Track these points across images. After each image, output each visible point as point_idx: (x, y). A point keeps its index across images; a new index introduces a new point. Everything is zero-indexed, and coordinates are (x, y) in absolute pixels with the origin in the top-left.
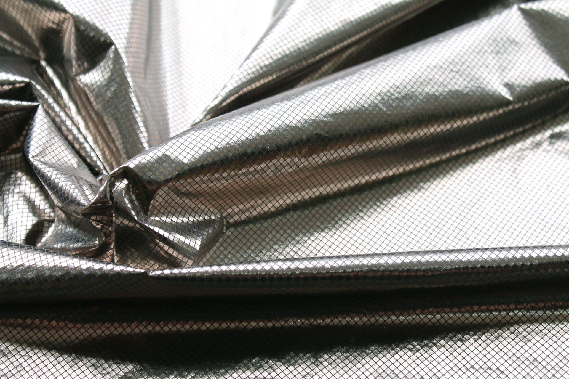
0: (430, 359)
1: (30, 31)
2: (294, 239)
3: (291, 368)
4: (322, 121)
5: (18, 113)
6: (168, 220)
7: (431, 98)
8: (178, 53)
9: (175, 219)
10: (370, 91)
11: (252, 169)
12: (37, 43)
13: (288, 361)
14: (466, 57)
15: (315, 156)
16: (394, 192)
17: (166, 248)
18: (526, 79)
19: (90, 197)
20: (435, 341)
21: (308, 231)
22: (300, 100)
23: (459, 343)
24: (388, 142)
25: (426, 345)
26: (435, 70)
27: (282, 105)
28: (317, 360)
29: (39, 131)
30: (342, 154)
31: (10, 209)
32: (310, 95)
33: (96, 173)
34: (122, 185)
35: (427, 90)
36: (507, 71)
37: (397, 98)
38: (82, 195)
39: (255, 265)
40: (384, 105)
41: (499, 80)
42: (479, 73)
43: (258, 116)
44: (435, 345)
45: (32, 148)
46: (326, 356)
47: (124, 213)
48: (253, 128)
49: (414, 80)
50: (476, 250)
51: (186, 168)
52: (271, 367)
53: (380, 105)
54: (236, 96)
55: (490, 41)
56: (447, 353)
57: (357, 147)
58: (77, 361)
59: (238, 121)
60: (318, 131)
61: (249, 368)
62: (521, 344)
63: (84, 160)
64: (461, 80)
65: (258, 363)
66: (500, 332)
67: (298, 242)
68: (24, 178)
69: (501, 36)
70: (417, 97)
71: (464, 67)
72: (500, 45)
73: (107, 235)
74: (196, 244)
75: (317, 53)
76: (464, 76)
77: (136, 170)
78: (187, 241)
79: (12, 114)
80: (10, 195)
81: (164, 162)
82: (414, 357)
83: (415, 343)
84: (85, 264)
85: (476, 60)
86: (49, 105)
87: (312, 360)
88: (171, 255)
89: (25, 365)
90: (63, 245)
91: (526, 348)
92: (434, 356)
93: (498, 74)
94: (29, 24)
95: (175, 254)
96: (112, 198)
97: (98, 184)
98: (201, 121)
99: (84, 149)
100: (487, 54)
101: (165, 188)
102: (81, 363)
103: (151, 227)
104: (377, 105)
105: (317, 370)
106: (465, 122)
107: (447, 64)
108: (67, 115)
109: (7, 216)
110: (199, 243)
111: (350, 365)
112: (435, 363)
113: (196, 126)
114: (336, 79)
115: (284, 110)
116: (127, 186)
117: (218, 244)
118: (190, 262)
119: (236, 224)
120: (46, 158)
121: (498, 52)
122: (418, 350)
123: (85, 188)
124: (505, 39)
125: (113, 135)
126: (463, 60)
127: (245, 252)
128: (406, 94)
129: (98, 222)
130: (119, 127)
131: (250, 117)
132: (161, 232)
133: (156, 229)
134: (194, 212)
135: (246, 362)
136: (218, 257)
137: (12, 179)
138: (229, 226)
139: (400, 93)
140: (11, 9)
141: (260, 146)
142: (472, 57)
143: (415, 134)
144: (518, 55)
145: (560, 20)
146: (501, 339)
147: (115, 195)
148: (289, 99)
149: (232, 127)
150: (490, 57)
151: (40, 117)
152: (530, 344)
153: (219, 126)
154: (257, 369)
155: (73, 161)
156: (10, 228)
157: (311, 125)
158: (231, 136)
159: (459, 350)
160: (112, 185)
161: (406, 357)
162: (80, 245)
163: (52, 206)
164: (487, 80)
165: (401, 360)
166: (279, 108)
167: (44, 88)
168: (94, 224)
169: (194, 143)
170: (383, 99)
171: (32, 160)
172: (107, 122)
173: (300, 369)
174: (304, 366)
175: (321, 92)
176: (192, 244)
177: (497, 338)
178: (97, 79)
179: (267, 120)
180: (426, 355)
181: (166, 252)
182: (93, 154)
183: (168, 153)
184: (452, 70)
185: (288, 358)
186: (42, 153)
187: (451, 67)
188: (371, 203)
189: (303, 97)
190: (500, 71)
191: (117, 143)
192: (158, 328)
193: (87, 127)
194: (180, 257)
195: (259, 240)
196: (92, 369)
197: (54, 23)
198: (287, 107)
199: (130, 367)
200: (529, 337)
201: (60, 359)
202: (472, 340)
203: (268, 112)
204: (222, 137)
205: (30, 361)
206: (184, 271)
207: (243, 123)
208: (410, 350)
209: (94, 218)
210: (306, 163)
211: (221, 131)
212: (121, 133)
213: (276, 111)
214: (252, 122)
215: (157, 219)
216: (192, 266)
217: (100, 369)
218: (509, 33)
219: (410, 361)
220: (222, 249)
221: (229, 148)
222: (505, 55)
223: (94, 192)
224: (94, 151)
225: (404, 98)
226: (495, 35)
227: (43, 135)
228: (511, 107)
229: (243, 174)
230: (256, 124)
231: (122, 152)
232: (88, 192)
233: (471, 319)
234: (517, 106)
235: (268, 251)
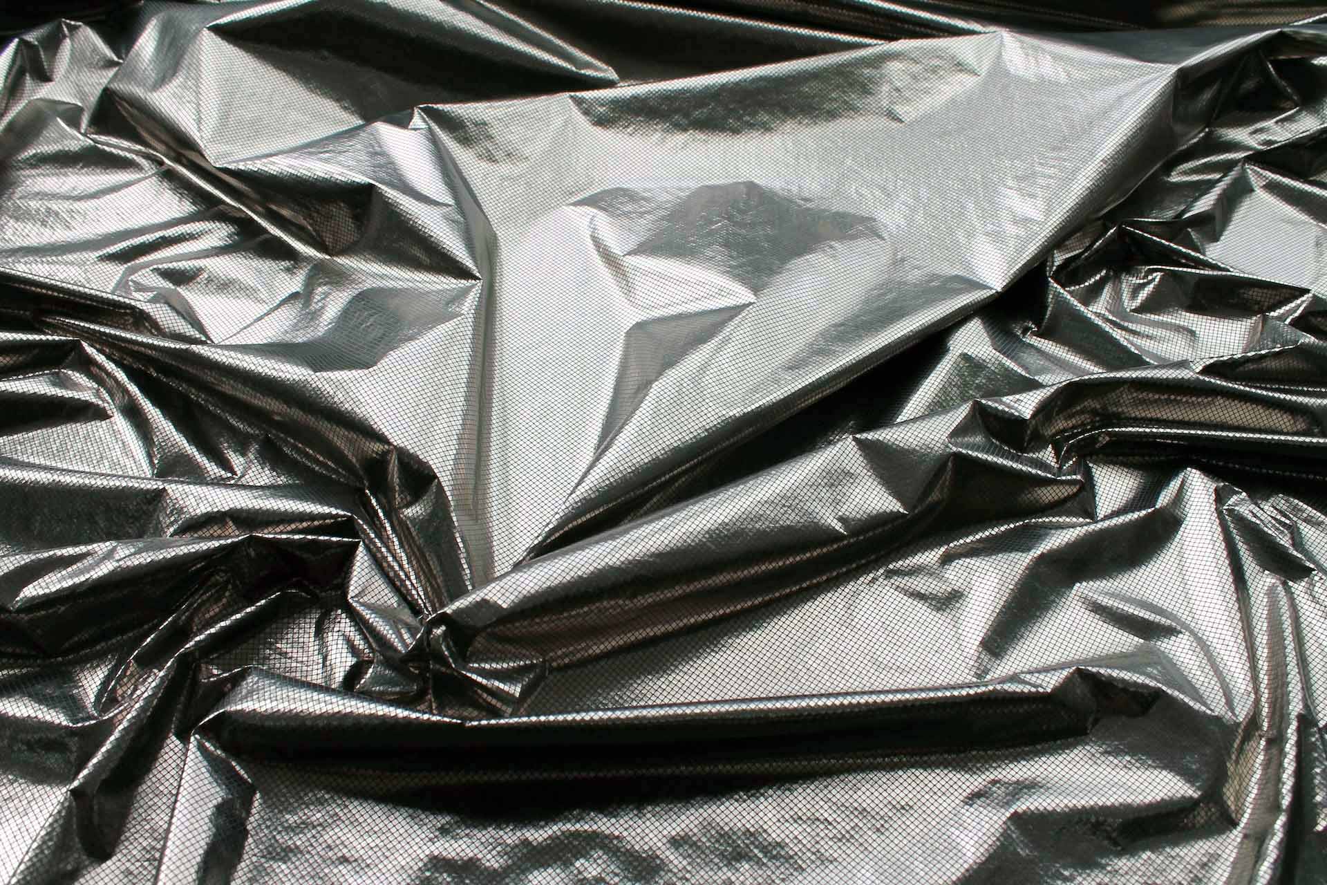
0: (757, 810)
1: (354, 460)
2: (619, 682)
3: (613, 820)
4: (647, 561)
5: (338, 550)
6: (487, 666)
7: (761, 534)
8: (506, 481)
9: (494, 665)
10: (698, 529)
11: (574, 613)
12: (361, 473)
13: (611, 813)
14: (798, 491)
15: (640, 598)
16: (725, 631)
17: (485, 695)
18: (861, 512)
19: (408, 641)
20: (762, 791)
21: (634, 674)
22: (625, 539)
23: (787, 793)
24: (718, 581)
25: (752, 795)
26: (767, 506)
27: (606, 545)
28: (640, 812)
29: (359, 570)
30: (669, 595)
31: (329, 648)
32: (634, 534)
33: (416, 610)
34: (439, 631)
35: (757, 526)
36: (841, 504)
37: (726, 536)
38: (399, 641)
39: (574, 715)
40: (712, 542)
41: (833, 514)
42: (812, 507)
43: (580, 557)
44: (762, 795)
45: (352, 588)
46: (650, 808)
47: (441, 659)
48: (575, 569)
49: (745, 516)
50: (803, 697)
51: (505, 613)
52: (592, 819)
53: (709, 544)
54: (561, 532)
55: (824, 474)
56: (775, 804)
57: (685, 587)
58: (394, 811)
59: (561, 562)
60: (643, 572)
61: (569, 821)
62: (851, 792)
63: (405, 599)
64: (793, 515)
65: (579, 814)
66: (829, 780)
67: (623, 686)
68: (344, 616)
69: (835, 468)
70: (747, 535)
71: (797, 501)
72: (835, 477)
73: (425, 680)
74: (516, 690)
75: (645, 484)
76: (797, 511)
77: (454, 617)
78: (506, 688)
79: (333, 551)
80: (330, 634)
81: (482, 607)
82: (740, 809)
83: (742, 793)
84: (401, 713)
85: (809, 494)
86: (371, 540)
87: (635, 812)
88: (490, 704)
89: (341, 814)
90: (381, 688)
91: (855, 796)
92: (762, 807)
93: (832, 508)
94: (353, 455)
95: (494, 702)
96: (429, 644)
97: (419, 625)
98: (524, 559)
99: (406, 586)
100: (820, 487)
101: (484, 634)
102: (397, 814)
103: (469, 675)
104: (704, 543)
105: (640, 822)
106: (798, 559)
107: (779, 498)
108: (389, 550)
109: (327, 656)
110: (518, 690)
111: (674, 817)
112: (761, 814)
113: (517, 567)
114: (663, 517)
115: (608, 550)
116: (445, 633)
117: (539, 689)
118: (509, 710)
119: (560, 669)
120: (366, 599)
121: (832, 484)
122: (744, 801)
123: (403, 631)
124: (839, 471)
125: (435, 572)
126: (796, 494)
127: (568, 697)
128: (736, 532)
129: (416, 668)
130: (441, 564)
131: (572, 558)
132: (479, 679)
133: (474, 677)
134: (515, 657)
135: (566, 814)
136: (540, 702)
137: (332, 617)
138: (552, 670)
139: (728, 530)
140: (335, 439)
141: (583, 589)
142: (805, 491)
143: (746, 572)
144: (853, 487)
145: (895, 450)
146: (830, 788)
147: (433, 643)
148: (613, 538)
149: (554, 569)
150: (824, 490)
151: (361, 553)
152: (859, 793)
153: (541, 568)
154: (578, 821)
155: (392, 600)
156: (329, 668)
157: (636, 566)
158: (552, 579)
159: (787, 801)
160: (429, 632)
161: (732, 808)
162: (398, 689)
163: (370, 647)
164: (821, 514)
165: (727, 812)
166: (603, 548)
167: (366, 522)
168: (412, 669)
169: (514, 586)
170: (711, 536)
171: (351, 601)
172: (428, 558)
173: (622, 821)
174: (626, 818)
175: (647, 531)
176: (512, 692)
177: (826, 787)
178: (420, 512)
179: (590, 561)
180: (753, 806)
181: (485, 700)
182: (414, 592)
183: (487, 598)
184: (784, 505)
185: (611, 810)
186: (361, 594)
187: (783, 502)
188: (700, 643)
189: (628, 536)
190: (834, 504)
191: (439, 581)
192: (476, 778)
193: (409, 562)
194: (499, 705)
195: (583, 684)
196: (408, 820)
197: (377, 453)
198: (611, 547)
199: (448, 818)
200: (859, 785)
201: (377, 808)
202: (800, 790)
203: (592, 552)
204: (544, 579)
205: (346, 811)
206: (502, 721)
207: (566, 564)
208: (737, 800)
209: (411, 664)
210: (631, 605)
211: (542, 574)
212: (443, 570)
213: (600, 551)
214: (574, 563)
215: (476, 665)
216: (511, 716)
217: (417, 820)
218: (844, 465)
219: (736, 813)
220: (544, 693)
221: (550, 591)
222: (840, 487)
223: (413, 635)
224: (416, 589)
225: (733, 534)
226: (829, 467)
227: (363, 573)
228: (845, 542)
229: (565, 618)
230: (579, 566)
231: (443, 590)
232: (406, 636)
233: (800, 767)
234: (852, 540)
235: (592, 695)
